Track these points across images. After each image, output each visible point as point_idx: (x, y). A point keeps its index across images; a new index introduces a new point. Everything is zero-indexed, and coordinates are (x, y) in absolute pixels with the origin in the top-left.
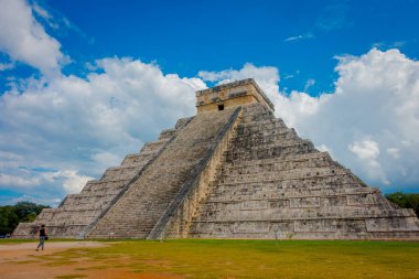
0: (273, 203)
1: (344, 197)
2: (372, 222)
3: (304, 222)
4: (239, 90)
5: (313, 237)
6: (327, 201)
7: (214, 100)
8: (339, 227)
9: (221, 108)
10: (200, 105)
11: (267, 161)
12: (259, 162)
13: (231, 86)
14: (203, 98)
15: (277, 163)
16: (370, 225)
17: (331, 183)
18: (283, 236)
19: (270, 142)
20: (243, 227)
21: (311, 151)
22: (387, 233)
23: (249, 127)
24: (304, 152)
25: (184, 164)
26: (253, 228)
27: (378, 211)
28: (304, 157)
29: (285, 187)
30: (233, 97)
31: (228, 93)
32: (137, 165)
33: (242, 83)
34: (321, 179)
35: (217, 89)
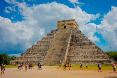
0: (85, 57)
1: (100, 57)
2: (105, 62)
4: (70, 22)
6: (96, 57)
7: (63, 25)
9: (65, 27)
10: (58, 26)
11: (82, 46)
12: (80, 46)
13: (68, 21)
14: (59, 23)
15: (84, 47)
17: (97, 53)
19: (81, 41)
23: (75, 35)
24: (90, 45)
28: (91, 46)
29: (87, 53)
30: (69, 24)
31: (67, 23)
32: (43, 44)
33: (71, 20)
34: (95, 52)
35: (64, 21)
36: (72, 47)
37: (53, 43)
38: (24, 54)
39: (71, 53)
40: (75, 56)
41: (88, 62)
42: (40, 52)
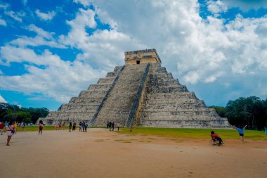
0: (173, 113)
1: (202, 112)
2: (212, 122)
3: (186, 121)
4: (148, 54)
5: (190, 127)
6: (195, 113)
7: (135, 58)
8: (200, 124)
9: (138, 62)
10: (127, 60)
11: (167, 94)
12: (164, 94)
13: (144, 51)
14: (128, 56)
15: (172, 95)
16: (212, 123)
17: (196, 106)
18: (178, 126)
19: (167, 85)
20: (161, 123)
21: (186, 91)
22: (218, 127)
23: (156, 75)
24: (183, 91)
25: (129, 93)
26: (165, 123)
27: (215, 119)
28: (184, 93)
30: (145, 57)
31: (142, 55)
32: (99, 90)
33: (149, 51)
34: (192, 104)
35: (136, 52)
36: (150, 95)
37: (116, 87)
38: (64, 107)
39: (148, 105)
40: (156, 110)
41: (179, 122)
42: (92, 104)
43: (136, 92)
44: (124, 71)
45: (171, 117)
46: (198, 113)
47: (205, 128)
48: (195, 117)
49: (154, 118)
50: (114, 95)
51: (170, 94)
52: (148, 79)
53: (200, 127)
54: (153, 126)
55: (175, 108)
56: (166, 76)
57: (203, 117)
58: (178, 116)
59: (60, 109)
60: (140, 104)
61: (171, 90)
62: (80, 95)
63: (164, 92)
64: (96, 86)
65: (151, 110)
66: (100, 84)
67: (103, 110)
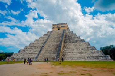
0: (79, 53)
1: (95, 52)
2: (102, 57)
3: (87, 57)
4: (63, 25)
5: (90, 60)
7: (57, 27)
8: (95, 58)
9: (59, 29)
10: (53, 28)
13: (61, 24)
14: (54, 26)
15: (78, 44)
16: (101, 58)
17: (91, 49)
18: (83, 60)
19: (74, 39)
20: (74, 58)
21: (85, 42)
22: (105, 60)
23: (68, 35)
24: (83, 42)
25: (55, 43)
26: (76, 58)
27: (103, 55)
29: (81, 49)
31: (61, 26)
32: (39, 42)
33: (64, 24)
34: (89, 48)
35: (58, 24)
36: (66, 44)
37: (49, 40)
38: (21, 51)
39: (65, 49)
40: (70, 52)
41: (84, 58)
42: (36, 49)
43: (59, 43)
44: (52, 33)
45: (79, 55)
46: (93, 53)
47: (98, 60)
48: (92, 55)
49: (70, 56)
50: (47, 44)
51: (76, 43)
52: (64, 36)
53: (95, 60)
54: (70, 60)
55: (80, 51)
56: (73, 35)
57: (96, 55)
58: (82, 55)
59: (19, 52)
60: (62, 48)
61: (76, 41)
62: (30, 45)
63: (73, 43)
64: (38, 40)
65: (67, 51)
66: (40, 39)
67: (42, 52)
